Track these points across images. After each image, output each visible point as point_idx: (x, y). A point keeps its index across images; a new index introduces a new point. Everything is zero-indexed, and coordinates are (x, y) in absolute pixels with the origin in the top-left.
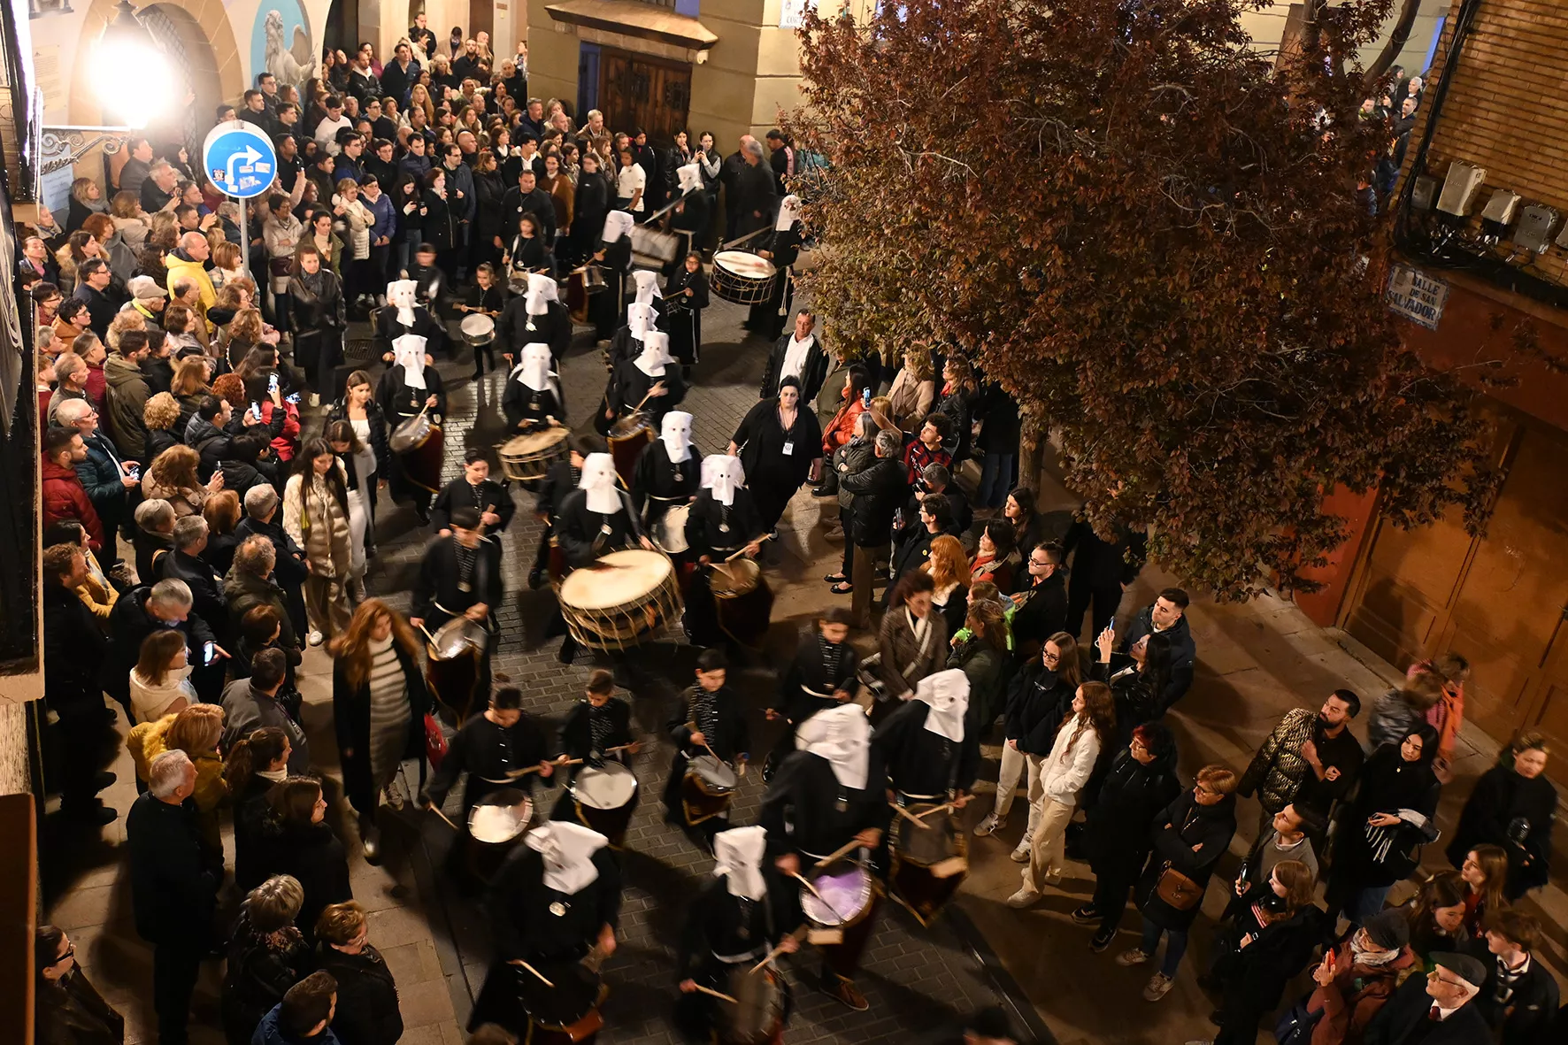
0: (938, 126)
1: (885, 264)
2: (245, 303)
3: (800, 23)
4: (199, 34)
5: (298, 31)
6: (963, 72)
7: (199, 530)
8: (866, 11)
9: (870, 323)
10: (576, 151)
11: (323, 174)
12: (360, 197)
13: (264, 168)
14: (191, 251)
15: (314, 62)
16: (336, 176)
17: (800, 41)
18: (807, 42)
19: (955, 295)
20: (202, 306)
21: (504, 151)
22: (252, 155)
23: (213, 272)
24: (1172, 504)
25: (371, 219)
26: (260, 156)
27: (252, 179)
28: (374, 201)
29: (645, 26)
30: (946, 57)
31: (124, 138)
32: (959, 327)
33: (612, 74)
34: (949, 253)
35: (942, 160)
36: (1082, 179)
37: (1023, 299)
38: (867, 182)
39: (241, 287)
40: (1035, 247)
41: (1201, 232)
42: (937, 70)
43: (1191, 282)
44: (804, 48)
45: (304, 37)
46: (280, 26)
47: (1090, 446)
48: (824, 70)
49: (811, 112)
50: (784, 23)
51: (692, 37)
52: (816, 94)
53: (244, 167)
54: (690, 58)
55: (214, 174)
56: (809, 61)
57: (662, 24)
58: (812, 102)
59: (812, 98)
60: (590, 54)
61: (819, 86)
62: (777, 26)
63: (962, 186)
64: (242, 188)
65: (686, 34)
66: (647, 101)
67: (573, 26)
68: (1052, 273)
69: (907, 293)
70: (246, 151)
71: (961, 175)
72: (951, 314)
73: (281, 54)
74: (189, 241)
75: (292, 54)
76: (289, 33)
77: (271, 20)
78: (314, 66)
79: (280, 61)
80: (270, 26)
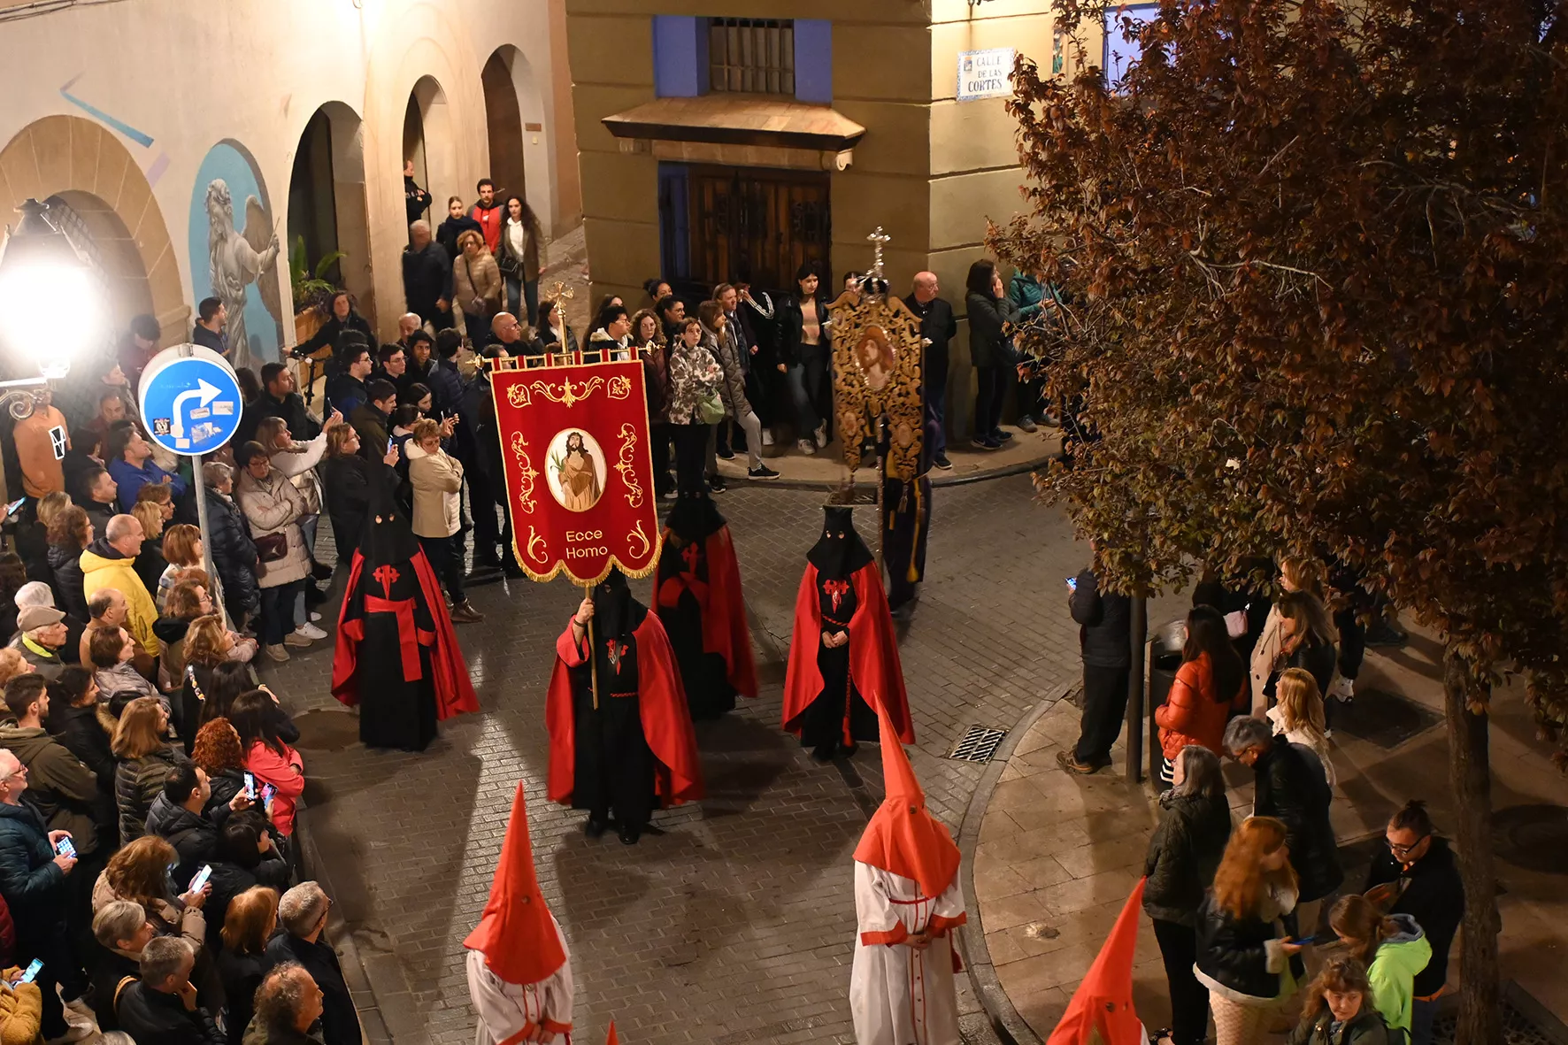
0: (1255, 217)
2: (206, 606)
3: (1007, 89)
4: (116, 226)
5: (252, 204)
6: (1285, 131)
7: (180, 959)
8: (1112, 59)
9: (1176, 540)
13: (223, 408)
15: (276, 245)
17: (1014, 121)
18: (1028, 118)
22: (207, 392)
26: (219, 391)
27: (208, 426)
29: (754, 126)
30: (1252, 109)
31: (39, 394)
32: (1329, 530)
33: (709, 201)
34: (1298, 415)
35: (1265, 270)
36: (1507, 270)
38: (1147, 321)
40: (1447, 391)
42: (1243, 133)
44: (1024, 129)
45: (261, 211)
46: (226, 201)
48: (1063, 157)
49: (1038, 224)
50: (964, 92)
51: (825, 133)
52: (1048, 196)
53: (197, 410)
54: (826, 164)
55: (155, 425)
56: (1034, 146)
57: (779, 120)
58: (1041, 208)
59: (1042, 202)
60: (674, 179)
61: (1054, 182)
62: (954, 99)
63: (1309, 308)
64: (195, 441)
65: (816, 129)
66: (766, 236)
67: (647, 141)
68: (1478, 426)
69: (1234, 485)
70: (197, 387)
71: (1303, 289)
72: (1314, 511)
73: (230, 240)
74: (117, 527)
75: (245, 236)
76: (239, 208)
77: (214, 194)
78: (278, 251)
79: (229, 250)
80: (213, 203)
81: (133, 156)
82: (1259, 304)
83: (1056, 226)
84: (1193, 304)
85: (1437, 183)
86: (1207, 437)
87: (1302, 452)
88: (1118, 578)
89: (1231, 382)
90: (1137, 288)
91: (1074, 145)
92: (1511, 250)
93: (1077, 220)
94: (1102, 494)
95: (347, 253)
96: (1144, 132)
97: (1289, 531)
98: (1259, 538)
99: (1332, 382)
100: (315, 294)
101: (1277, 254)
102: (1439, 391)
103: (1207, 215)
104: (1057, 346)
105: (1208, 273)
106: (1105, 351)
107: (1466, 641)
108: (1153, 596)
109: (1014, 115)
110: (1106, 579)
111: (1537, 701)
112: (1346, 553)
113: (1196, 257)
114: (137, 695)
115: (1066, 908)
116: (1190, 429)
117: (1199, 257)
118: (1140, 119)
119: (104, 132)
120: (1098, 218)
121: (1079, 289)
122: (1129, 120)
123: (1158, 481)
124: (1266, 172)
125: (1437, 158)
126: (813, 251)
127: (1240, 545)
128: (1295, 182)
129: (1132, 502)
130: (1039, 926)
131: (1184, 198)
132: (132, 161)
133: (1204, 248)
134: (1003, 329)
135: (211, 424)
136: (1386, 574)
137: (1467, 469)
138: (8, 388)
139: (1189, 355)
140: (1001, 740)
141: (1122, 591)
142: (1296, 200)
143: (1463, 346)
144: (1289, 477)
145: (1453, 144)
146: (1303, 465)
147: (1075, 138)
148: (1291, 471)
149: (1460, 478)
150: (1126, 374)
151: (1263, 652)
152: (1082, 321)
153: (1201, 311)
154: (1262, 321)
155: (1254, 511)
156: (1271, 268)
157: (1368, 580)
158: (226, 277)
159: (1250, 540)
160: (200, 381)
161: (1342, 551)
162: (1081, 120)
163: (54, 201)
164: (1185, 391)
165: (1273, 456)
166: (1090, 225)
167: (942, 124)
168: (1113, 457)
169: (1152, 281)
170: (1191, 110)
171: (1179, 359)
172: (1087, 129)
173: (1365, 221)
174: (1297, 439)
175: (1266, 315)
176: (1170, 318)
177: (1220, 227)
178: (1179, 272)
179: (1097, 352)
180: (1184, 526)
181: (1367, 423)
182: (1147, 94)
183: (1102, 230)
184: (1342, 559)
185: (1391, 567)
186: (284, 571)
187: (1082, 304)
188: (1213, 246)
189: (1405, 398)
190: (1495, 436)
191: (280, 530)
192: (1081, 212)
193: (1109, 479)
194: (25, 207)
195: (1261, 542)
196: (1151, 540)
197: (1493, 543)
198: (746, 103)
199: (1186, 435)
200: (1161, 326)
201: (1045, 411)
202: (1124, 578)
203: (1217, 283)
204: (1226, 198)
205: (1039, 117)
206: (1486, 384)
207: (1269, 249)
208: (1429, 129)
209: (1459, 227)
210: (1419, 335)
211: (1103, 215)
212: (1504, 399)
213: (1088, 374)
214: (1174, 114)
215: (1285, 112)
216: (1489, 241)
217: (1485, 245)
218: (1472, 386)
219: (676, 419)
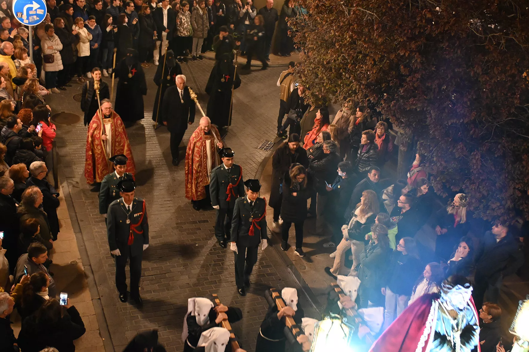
1: (335, 61)
2: (30, 75)
10: (188, 6)
11: (68, 15)
12: (86, 26)
13: (40, 12)
14: (6, 51)
16: (74, 16)
19: (368, 76)
20: (10, 76)
21: (154, 5)
22: (36, 6)
23: (16, 61)
24: (472, 178)
25: (91, 37)
26: (39, 6)
27: (35, 17)
28: (93, 28)
34: (365, 56)
35: (363, 12)
36: (429, 21)
37: (401, 78)
38: (327, 22)
39: (28, 68)
40: (407, 55)
41: (487, 47)
43: (482, 70)
47: (432, 150)
53: (31, 11)
55: (17, 14)
63: (372, 24)
64: (30, 21)
68: (415, 66)
69: (345, 75)
70: (32, 4)
71: (372, 19)
72: (366, 85)
74: (4, 45)
82: (358, 21)
84: (340, 19)
86: (339, 59)
87: (365, 67)
88: (310, 100)
89: (348, 44)
90: (325, 13)
92: (431, 16)
94: (308, 73)
97: (359, 91)
98: (351, 91)
99: (375, 47)
101: (366, 7)
102: (405, 54)
105: (345, 10)
114: (4, 99)
116: (335, 56)
117: (343, 4)
121: (308, 10)
123: (324, 71)
127: (344, 93)
129: (317, 77)
133: (345, 2)
134: (286, 19)
139: (337, 34)
140: (273, 145)
146: (365, 71)
148: (361, 72)
150: (318, 38)
152: (309, 20)
153: (342, 22)
154: (358, 27)
155: (350, 83)
159: (347, 91)
160: (33, 2)
164: (335, 45)
165: (357, 67)
168: (312, 62)
171: (334, 35)
174: (365, 63)
175: (359, 25)
176: (333, 22)
179: (311, 30)
180: (330, 86)
181: (385, 61)
187: (309, 14)
188: (347, 2)
189: (395, 56)
193: (311, 69)
195: (351, 93)
196: (321, 89)
197: (411, 103)
200: (330, 24)
201: (294, 46)
203: (347, 13)
206: (419, 54)
207: (364, 5)
209: (419, 6)
210: (402, 37)
212: (424, 59)
213: (308, 36)
216: (424, 12)
217: (423, 13)
218: (416, 54)
219: (180, 35)
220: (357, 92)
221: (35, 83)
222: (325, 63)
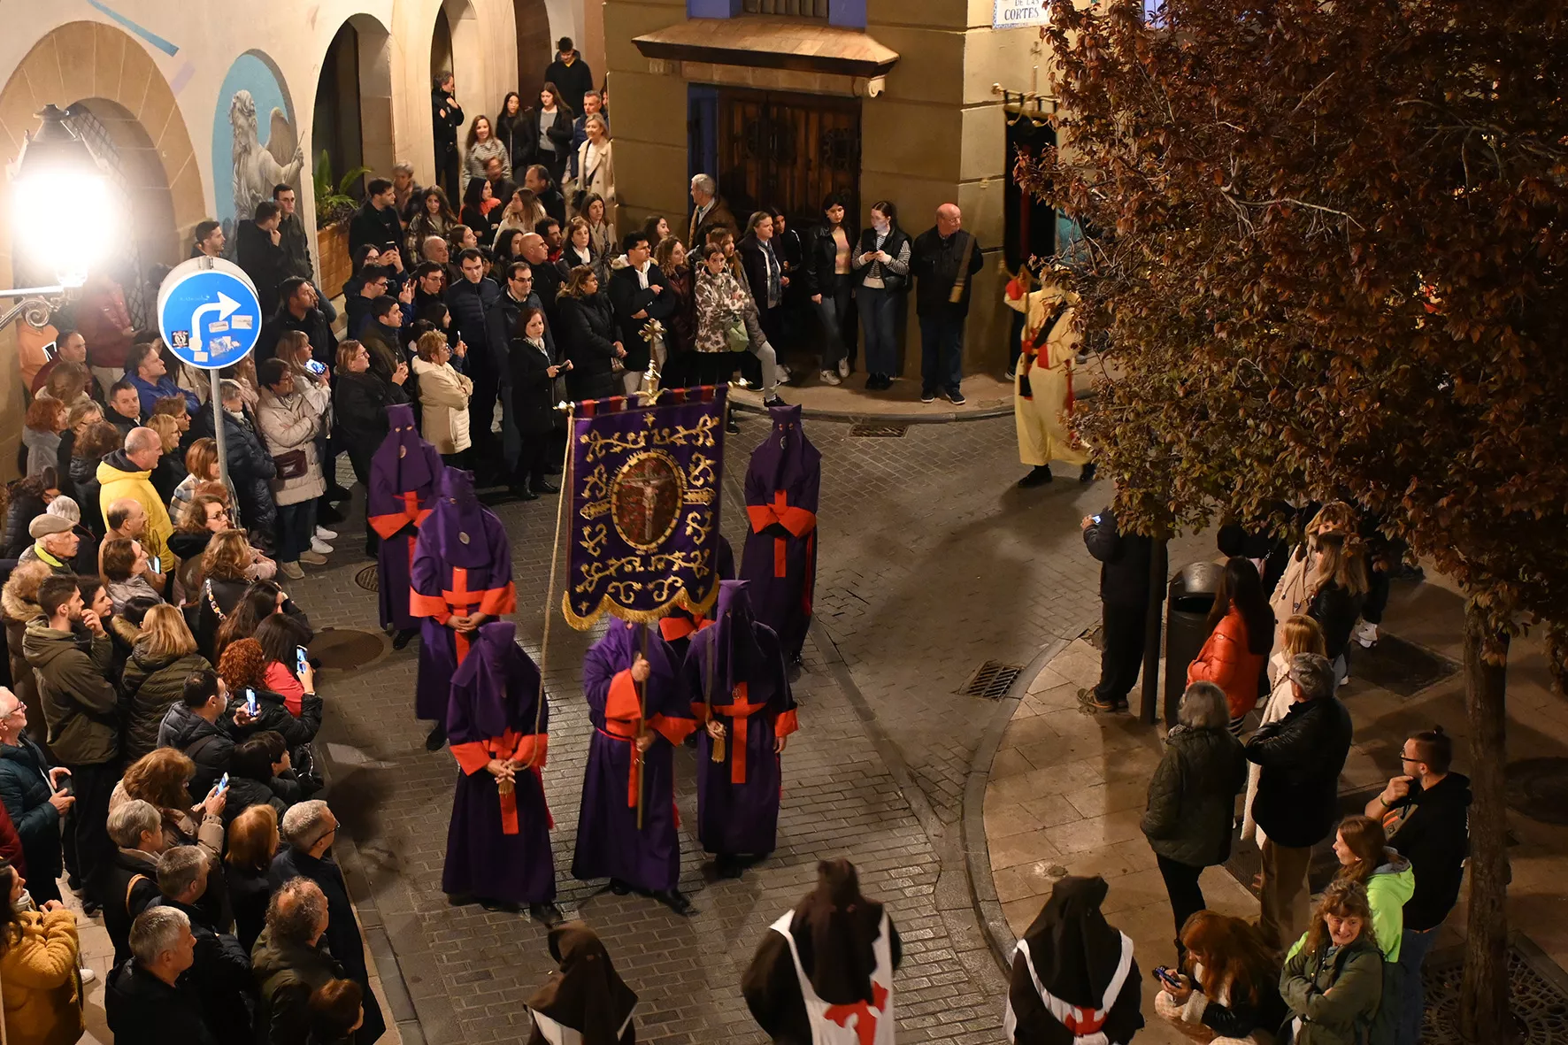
0: (1288, 154)
3: (1044, 17)
4: (139, 135)
5: (277, 117)
6: (1323, 67)
7: (195, 868)
9: (1197, 481)
13: (242, 323)
15: (300, 158)
17: (1048, 49)
18: (1062, 46)
22: (227, 305)
26: (236, 305)
27: (227, 340)
29: (787, 50)
30: (1291, 44)
32: (1352, 475)
33: (738, 127)
34: (1323, 358)
36: (1540, 215)
38: (1176, 256)
39: (212, 500)
40: (1476, 336)
42: (1280, 68)
44: (1058, 57)
45: (285, 124)
46: (251, 112)
48: (1096, 88)
50: (1000, 21)
51: (858, 58)
52: (1079, 127)
53: (218, 323)
54: (858, 91)
55: (173, 337)
56: (1067, 75)
57: (812, 44)
58: (1072, 139)
59: (1073, 133)
60: (702, 101)
61: (1086, 114)
62: (990, 27)
63: (1340, 248)
64: (213, 355)
65: (848, 55)
66: (795, 162)
67: (676, 63)
68: (1505, 374)
69: (1257, 426)
70: (217, 300)
71: (1334, 229)
72: (1337, 455)
73: (253, 152)
74: (136, 440)
75: (269, 149)
76: (263, 120)
77: (238, 105)
78: (302, 165)
79: (253, 163)
80: (238, 114)
81: (158, 67)
82: (1289, 243)
83: (1087, 158)
84: (1222, 241)
85: (1475, 124)
86: (1233, 375)
87: (1326, 394)
88: (1138, 518)
89: (1257, 322)
90: (1166, 224)
91: (1106, 75)
92: (1545, 195)
93: (1108, 152)
94: (1124, 433)
95: (372, 169)
96: (1179, 65)
97: (1311, 475)
98: (1281, 481)
99: (1359, 325)
100: (339, 210)
101: (1310, 192)
102: (1468, 336)
103: (1239, 150)
104: (1084, 280)
105: (1238, 210)
106: (1131, 288)
107: (1485, 590)
108: (1173, 536)
109: (1048, 43)
110: (1125, 518)
111: (1554, 653)
112: (1366, 498)
113: (1226, 193)
115: (1074, 847)
116: (1215, 369)
117: (1230, 193)
118: (1176, 52)
119: (129, 38)
120: (1130, 151)
121: (1109, 224)
122: (1164, 50)
123: (1181, 420)
124: (1301, 109)
125: (1476, 100)
126: (843, 178)
127: (1261, 487)
128: (1329, 120)
129: (1153, 441)
130: (1048, 864)
131: (1217, 133)
132: (157, 72)
133: (1235, 184)
134: (1030, 263)
135: (229, 338)
136: (1405, 521)
137: (1492, 416)
138: (25, 295)
139: (1216, 293)
140: (1015, 677)
141: (1140, 531)
142: (1331, 139)
143: (1495, 291)
144: (1313, 420)
145: (1495, 85)
146: (1328, 407)
147: (1108, 68)
148: (1315, 413)
149: (1484, 425)
150: (1153, 310)
151: (1284, 597)
152: (1110, 257)
153: (1230, 248)
154: (1290, 262)
155: (1276, 453)
156: (1302, 207)
157: (1389, 526)
158: (249, 190)
159: (1271, 482)
160: (219, 294)
161: (1363, 495)
162: (1115, 50)
163: (76, 109)
164: (1210, 330)
165: (1297, 398)
166: (1121, 158)
167: (977, 52)
168: (1136, 395)
169: (1181, 217)
170: (1228, 43)
171: (1206, 297)
172: (1122, 60)
173: (1398, 161)
174: (1323, 381)
175: (1295, 254)
176: (1198, 255)
177: (1252, 164)
178: (1209, 210)
179: (1123, 288)
180: (1205, 468)
181: (1394, 367)
182: (1185, 26)
183: (1133, 163)
184: (1362, 504)
185: (1410, 513)
186: (303, 489)
187: (1111, 238)
188: (1245, 183)
189: (1432, 342)
190: (1523, 384)
191: (300, 448)
192: (1112, 145)
193: (1131, 417)
194: (44, 113)
195: (1283, 484)
196: (1172, 481)
197: (1514, 490)
198: (780, 25)
199: (1212, 376)
200: (1189, 262)
202: (1144, 518)
203: (1247, 221)
204: (1259, 134)
205: (1073, 45)
206: (1516, 332)
207: (1303, 187)
208: (1471, 69)
209: (1495, 170)
210: (1450, 280)
211: (1134, 148)
212: (1533, 346)
213: (1114, 310)
214: (1211, 46)
215: (1324, 46)
216: (1523, 187)
217: (1520, 190)
218: (1501, 333)
219: (703, 347)
220: (1307, 478)
221: (238, 544)
222: (1181, 395)
